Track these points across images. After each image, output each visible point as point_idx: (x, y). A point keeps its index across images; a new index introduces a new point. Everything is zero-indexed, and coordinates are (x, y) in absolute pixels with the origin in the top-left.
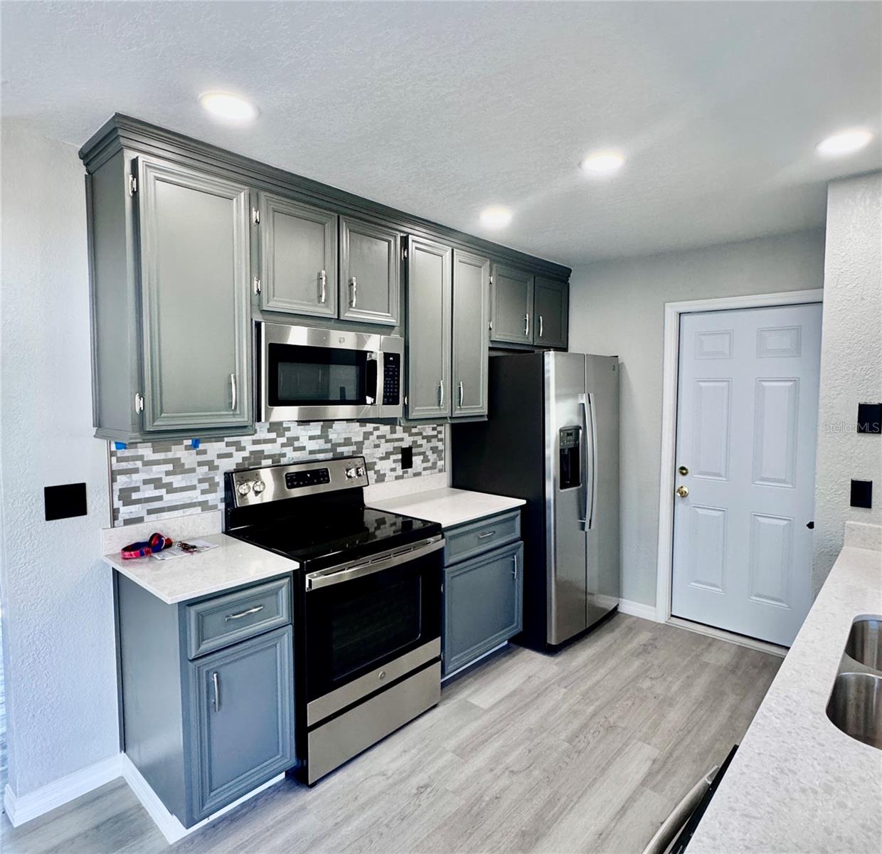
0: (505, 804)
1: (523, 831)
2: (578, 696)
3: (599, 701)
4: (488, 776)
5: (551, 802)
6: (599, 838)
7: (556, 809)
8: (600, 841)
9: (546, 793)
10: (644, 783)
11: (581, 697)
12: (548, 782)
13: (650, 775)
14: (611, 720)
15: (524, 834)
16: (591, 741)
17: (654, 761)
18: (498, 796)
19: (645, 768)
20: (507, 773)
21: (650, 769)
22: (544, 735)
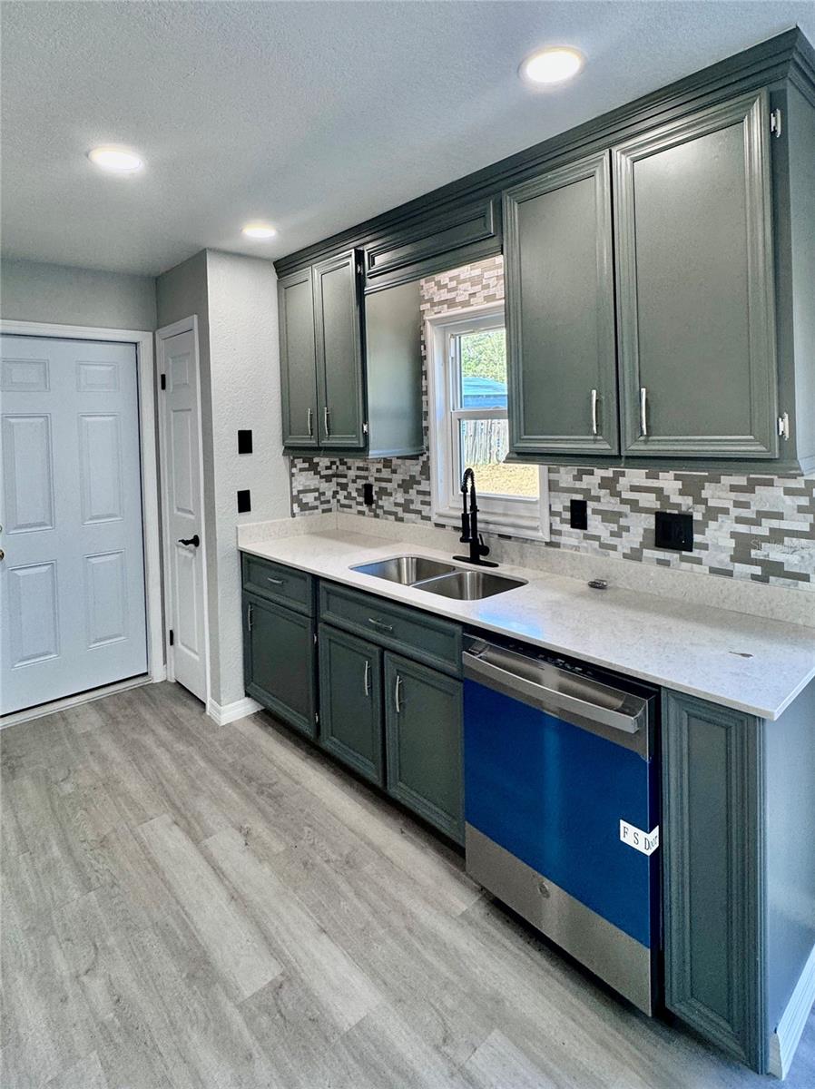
0: (133, 990)
1: (187, 977)
2: (21, 857)
3: (51, 837)
4: (72, 1006)
5: (165, 933)
6: (236, 900)
7: (178, 932)
8: (239, 900)
9: (149, 938)
10: (196, 842)
11: (27, 854)
12: (135, 929)
13: (189, 832)
14: (91, 837)
15: (192, 977)
16: (106, 867)
17: (176, 823)
18: (116, 998)
19: (178, 833)
20: (85, 979)
21: (183, 830)
22: (55, 915)
